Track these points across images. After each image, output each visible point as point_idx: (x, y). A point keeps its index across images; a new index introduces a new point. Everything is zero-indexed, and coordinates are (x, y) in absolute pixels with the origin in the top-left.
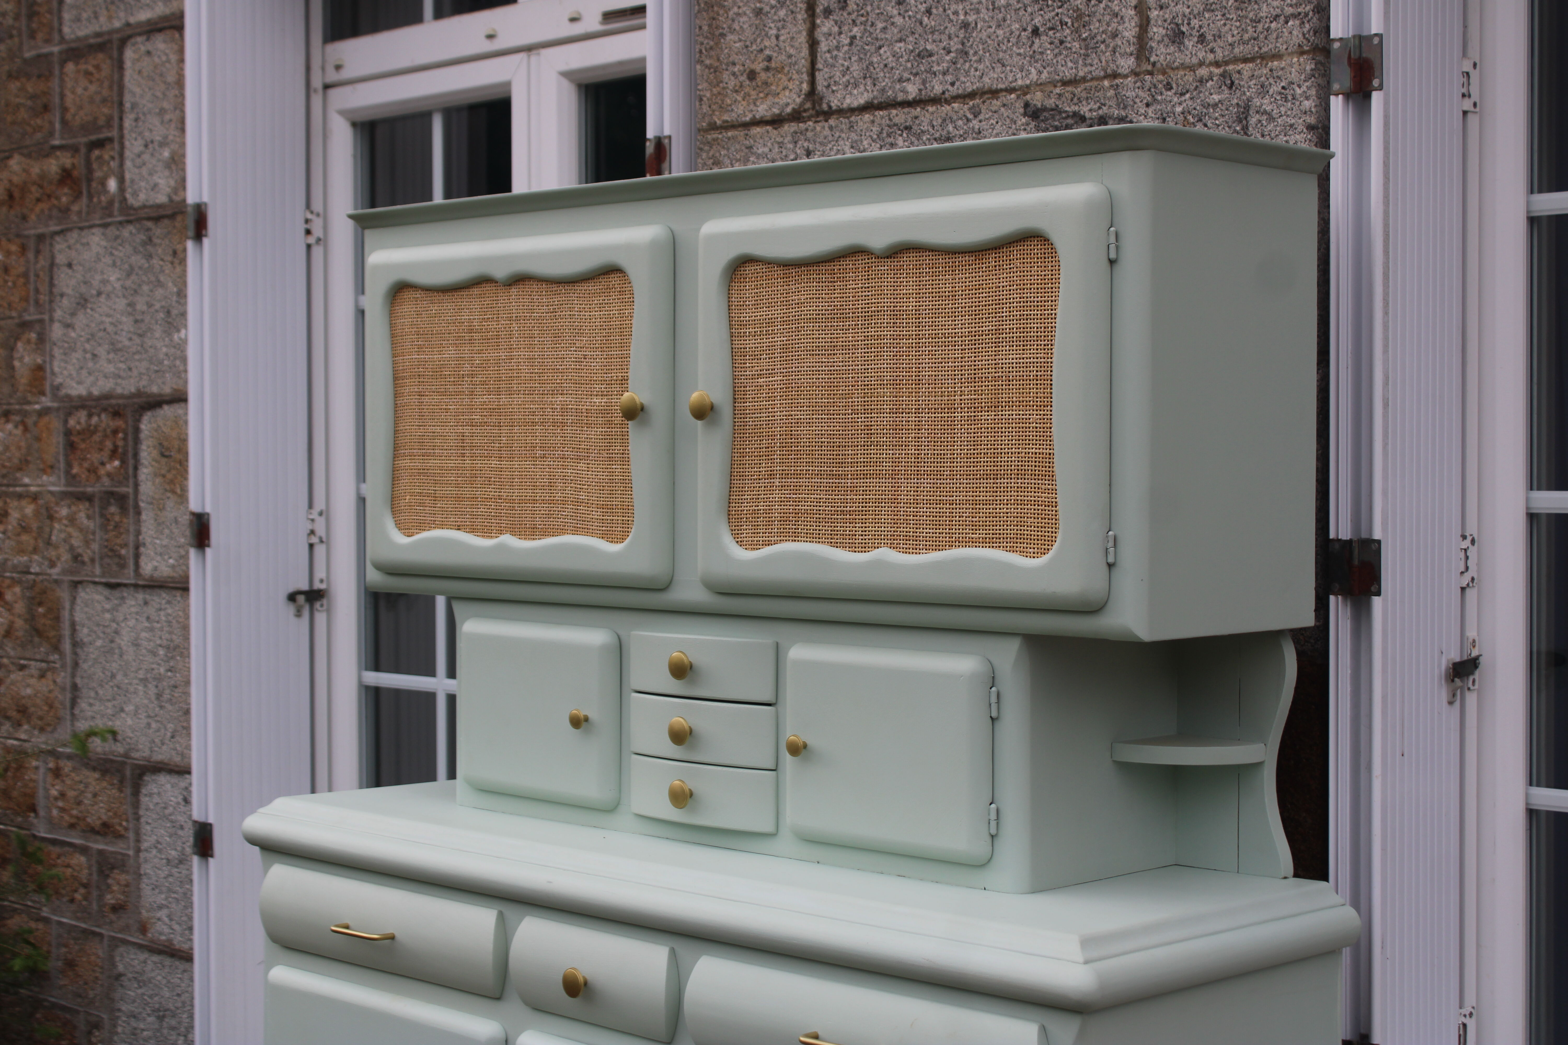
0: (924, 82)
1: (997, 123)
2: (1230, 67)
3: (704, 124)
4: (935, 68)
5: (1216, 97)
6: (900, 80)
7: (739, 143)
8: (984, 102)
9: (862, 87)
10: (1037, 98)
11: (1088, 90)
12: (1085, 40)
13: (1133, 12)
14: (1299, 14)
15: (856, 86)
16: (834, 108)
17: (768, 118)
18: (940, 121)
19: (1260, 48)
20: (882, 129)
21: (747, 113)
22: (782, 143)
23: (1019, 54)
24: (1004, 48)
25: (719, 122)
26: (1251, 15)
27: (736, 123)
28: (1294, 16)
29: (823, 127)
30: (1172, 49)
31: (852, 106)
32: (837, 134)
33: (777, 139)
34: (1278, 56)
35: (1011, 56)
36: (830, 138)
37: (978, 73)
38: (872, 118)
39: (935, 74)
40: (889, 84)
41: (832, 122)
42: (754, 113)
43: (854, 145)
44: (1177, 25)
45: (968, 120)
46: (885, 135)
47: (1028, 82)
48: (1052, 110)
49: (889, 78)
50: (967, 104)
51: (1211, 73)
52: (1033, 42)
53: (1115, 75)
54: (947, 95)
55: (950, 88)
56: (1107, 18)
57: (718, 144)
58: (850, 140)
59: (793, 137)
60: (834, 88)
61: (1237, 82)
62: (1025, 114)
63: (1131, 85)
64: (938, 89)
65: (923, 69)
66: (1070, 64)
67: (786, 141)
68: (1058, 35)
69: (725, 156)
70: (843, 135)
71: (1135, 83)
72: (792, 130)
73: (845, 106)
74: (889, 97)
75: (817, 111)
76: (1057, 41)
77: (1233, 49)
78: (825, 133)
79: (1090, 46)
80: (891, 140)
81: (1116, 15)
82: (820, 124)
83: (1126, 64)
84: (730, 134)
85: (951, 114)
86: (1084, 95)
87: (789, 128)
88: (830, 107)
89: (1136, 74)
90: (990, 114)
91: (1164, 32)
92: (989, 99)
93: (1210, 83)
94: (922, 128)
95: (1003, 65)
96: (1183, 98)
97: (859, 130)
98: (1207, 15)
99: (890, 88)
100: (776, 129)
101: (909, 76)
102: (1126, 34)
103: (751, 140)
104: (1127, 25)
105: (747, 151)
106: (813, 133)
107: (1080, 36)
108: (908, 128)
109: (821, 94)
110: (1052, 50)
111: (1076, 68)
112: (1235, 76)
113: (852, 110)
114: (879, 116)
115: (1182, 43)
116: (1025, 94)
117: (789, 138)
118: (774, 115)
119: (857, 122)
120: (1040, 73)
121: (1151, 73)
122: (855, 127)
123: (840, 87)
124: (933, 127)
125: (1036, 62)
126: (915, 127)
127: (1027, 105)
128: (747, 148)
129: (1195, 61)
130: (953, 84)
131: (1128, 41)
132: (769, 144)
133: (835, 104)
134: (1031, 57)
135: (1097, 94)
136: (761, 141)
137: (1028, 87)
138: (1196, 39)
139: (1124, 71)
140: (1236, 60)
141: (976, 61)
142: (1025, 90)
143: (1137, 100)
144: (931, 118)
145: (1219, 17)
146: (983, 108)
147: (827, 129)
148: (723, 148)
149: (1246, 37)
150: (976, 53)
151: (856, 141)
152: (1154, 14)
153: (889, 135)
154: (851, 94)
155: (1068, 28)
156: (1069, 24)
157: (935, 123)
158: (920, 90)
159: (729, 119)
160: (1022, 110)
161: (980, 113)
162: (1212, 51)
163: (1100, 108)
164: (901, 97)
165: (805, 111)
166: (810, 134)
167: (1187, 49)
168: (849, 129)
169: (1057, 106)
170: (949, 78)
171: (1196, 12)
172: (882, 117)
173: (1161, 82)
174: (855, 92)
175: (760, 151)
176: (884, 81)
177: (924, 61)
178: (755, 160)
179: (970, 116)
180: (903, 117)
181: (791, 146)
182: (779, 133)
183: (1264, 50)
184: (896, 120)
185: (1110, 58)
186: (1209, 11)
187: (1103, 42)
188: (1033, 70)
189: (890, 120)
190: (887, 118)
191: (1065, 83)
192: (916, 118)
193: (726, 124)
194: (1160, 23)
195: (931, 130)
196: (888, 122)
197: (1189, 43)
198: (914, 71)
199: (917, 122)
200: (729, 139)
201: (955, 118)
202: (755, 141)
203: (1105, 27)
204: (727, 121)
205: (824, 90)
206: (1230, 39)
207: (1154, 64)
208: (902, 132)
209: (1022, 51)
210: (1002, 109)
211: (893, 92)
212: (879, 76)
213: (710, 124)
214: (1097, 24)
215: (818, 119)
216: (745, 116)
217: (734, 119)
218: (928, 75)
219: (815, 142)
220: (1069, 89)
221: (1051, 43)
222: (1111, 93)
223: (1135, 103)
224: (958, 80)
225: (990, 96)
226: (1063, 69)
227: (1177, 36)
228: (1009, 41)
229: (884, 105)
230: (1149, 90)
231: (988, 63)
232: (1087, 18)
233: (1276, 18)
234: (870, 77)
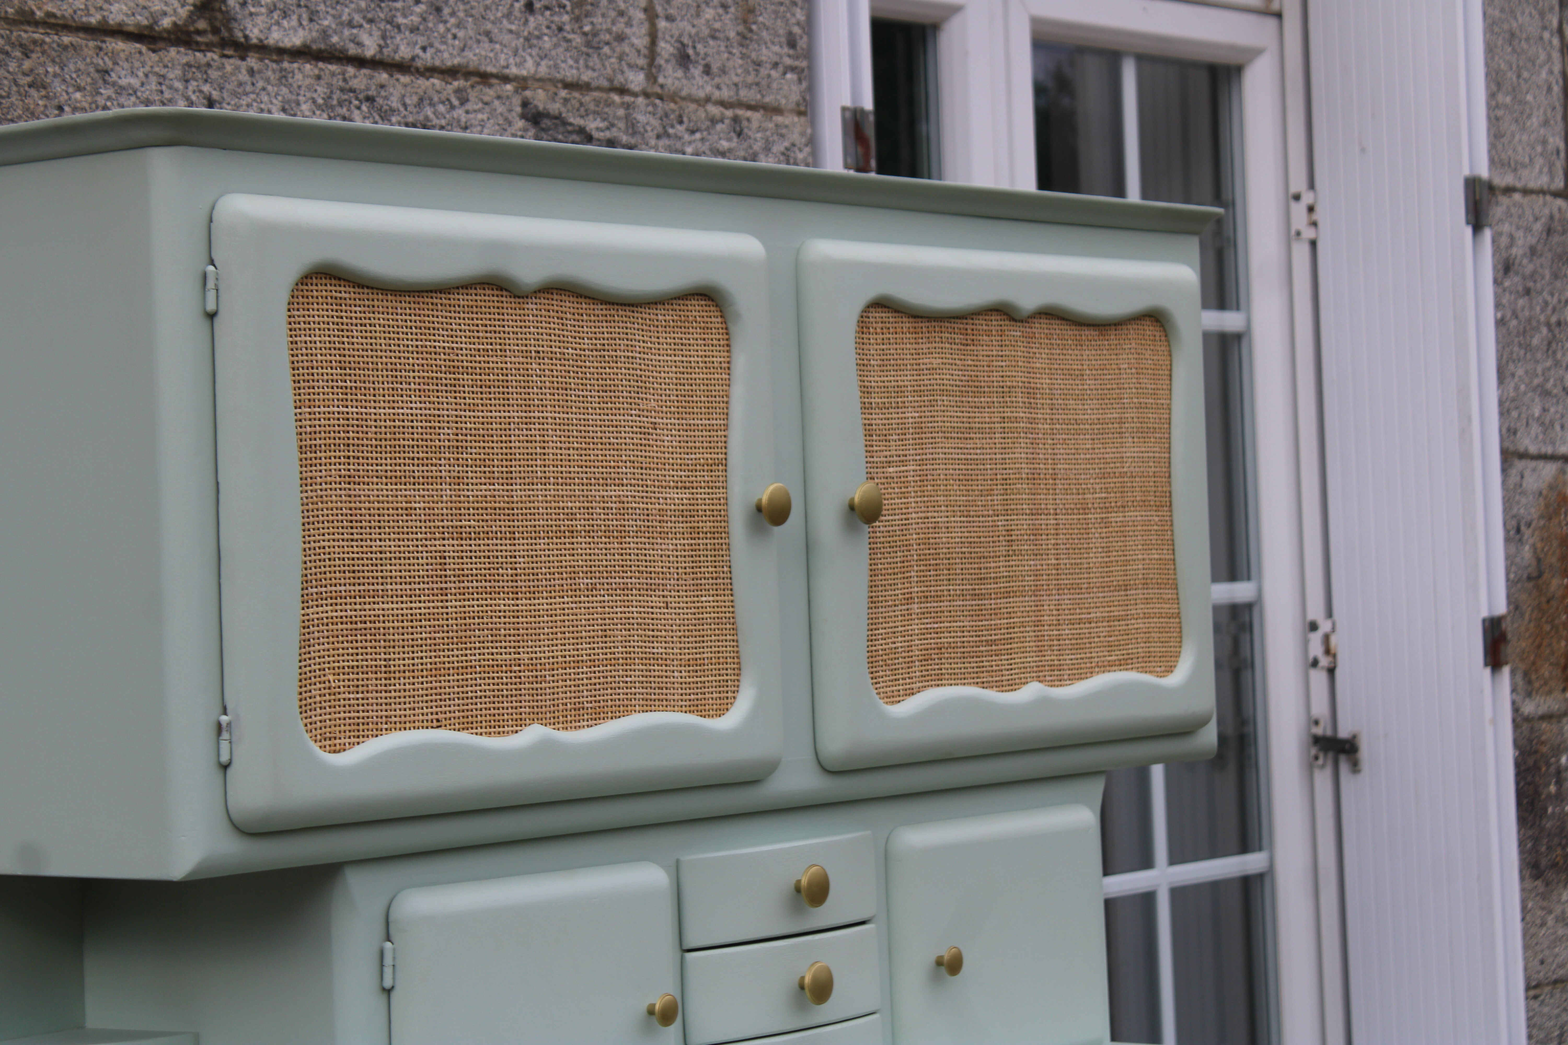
0: (384, 37)
1: (488, 119)
2: (740, 112)
3: (10, 10)
4: (400, 20)
5: (725, 144)
6: (350, 24)
7: (84, 59)
8: (472, 87)
9: (295, 17)
10: (540, 98)
11: (597, 102)
12: (585, 34)
13: (641, 15)
14: (796, 68)
15: (285, 15)
16: (255, 41)
17: (131, 29)
18: (415, 99)
19: (763, 96)
20: (332, 92)
21: (92, 11)
22: (164, 76)
23: (511, 31)
24: (492, 18)
25: (39, 14)
26: (754, 55)
27: (70, 23)
28: (793, 69)
29: (238, 68)
30: (680, 73)
31: (281, 45)
32: (260, 84)
33: (157, 69)
34: (777, 110)
35: (501, 30)
36: (249, 88)
37: (457, 42)
38: (316, 72)
39: (398, 27)
40: (334, 26)
41: (252, 61)
42: (105, 13)
43: (287, 107)
44: (684, 45)
45: (453, 107)
46: (335, 102)
47: (524, 73)
48: (556, 118)
49: (334, 16)
50: (450, 84)
51: (722, 114)
52: (526, 21)
53: (622, 91)
54: (419, 63)
55: (421, 53)
56: (613, 14)
57: (43, 52)
58: (280, 98)
59: (184, 71)
60: (253, 10)
61: (745, 130)
62: (523, 116)
63: (643, 108)
64: (404, 52)
65: (382, 15)
66: (571, 62)
67: (171, 75)
68: (556, 18)
69: (55, 75)
70: (270, 88)
71: (647, 105)
72: (185, 60)
73: (271, 42)
74: (334, 45)
75: (223, 39)
76: (554, 26)
77: (738, 90)
78: (240, 77)
79: (592, 43)
80: (344, 111)
81: (621, 14)
82: (232, 61)
83: (636, 80)
84: (66, 39)
85: (431, 92)
86: (592, 107)
87: (176, 55)
88: (246, 37)
89: (646, 95)
90: (480, 105)
91: (671, 50)
92: (478, 83)
93: (719, 127)
94: (389, 103)
95: (491, 41)
96: (693, 138)
97: (295, 86)
98: (711, 42)
99: (335, 32)
100: (154, 51)
101: (361, 21)
102: (636, 41)
103: (106, 59)
104: (635, 29)
105: (96, 76)
106: (220, 73)
107: (581, 28)
108: (370, 99)
109: (233, 12)
110: (550, 37)
111: (578, 69)
112: (745, 123)
113: (282, 52)
114: (327, 72)
115: (688, 69)
116: (525, 88)
117: (178, 72)
118: (138, 25)
119: (293, 72)
120: (538, 64)
121: (661, 98)
122: (290, 80)
123: (263, 10)
124: (405, 106)
125: (530, 47)
126: (380, 101)
127: (525, 104)
128: (98, 71)
129: (701, 94)
130: (424, 49)
131: (639, 51)
132: (140, 74)
133: (254, 34)
134: (527, 39)
135: (606, 110)
136: (126, 65)
137: (525, 79)
138: (701, 68)
139: (635, 87)
140: (741, 104)
141: (453, 25)
142: (522, 83)
143: (649, 129)
144: (403, 92)
145: (723, 49)
146: (472, 95)
147: (244, 72)
148: (53, 61)
149: (751, 79)
150: (453, 14)
151: (289, 102)
152: (662, 24)
153: (340, 104)
154: (278, 23)
155: (567, 13)
156: (568, 8)
157: (408, 101)
158: (380, 46)
159: (59, 13)
160: (519, 109)
161: (467, 100)
162: (718, 87)
163: (608, 128)
164: (352, 50)
165: (199, 32)
166: (214, 74)
167: (694, 78)
168: (280, 79)
169: (560, 114)
170: (421, 40)
171: (701, 35)
172: (333, 74)
173: (673, 111)
174: (285, 23)
175: (123, 82)
176: (326, 19)
177: (383, 5)
178: (114, 96)
179: (456, 102)
180: (365, 81)
181: (178, 85)
182: (161, 60)
183: (767, 100)
184: (354, 83)
185: (616, 66)
186: (714, 37)
187: (607, 43)
188: (528, 58)
189: (345, 80)
190: (340, 77)
191: (568, 86)
192: (382, 86)
193: (53, 21)
194: (668, 37)
195: (402, 109)
196: (341, 83)
197: (696, 71)
198: (369, 16)
199: (383, 93)
200: (65, 48)
201: (436, 99)
202: (116, 63)
203: (609, 26)
204: (54, 15)
205: (238, 7)
206: (736, 79)
207: (662, 86)
208: (361, 103)
209: (513, 27)
210: (497, 103)
211: (340, 38)
212: (319, 8)
213: (21, 12)
214: (600, 20)
215: (226, 52)
216: (89, 15)
217: (67, 15)
218: (388, 27)
219: (221, 89)
220: (576, 94)
221: (548, 27)
222: (621, 112)
223: (646, 131)
224: (431, 46)
225: (477, 79)
226: (563, 65)
227: (684, 59)
228: (497, 9)
229: (325, 55)
230: (661, 119)
231: (471, 33)
232: (589, 7)
233: (775, 65)
234: (306, 6)
